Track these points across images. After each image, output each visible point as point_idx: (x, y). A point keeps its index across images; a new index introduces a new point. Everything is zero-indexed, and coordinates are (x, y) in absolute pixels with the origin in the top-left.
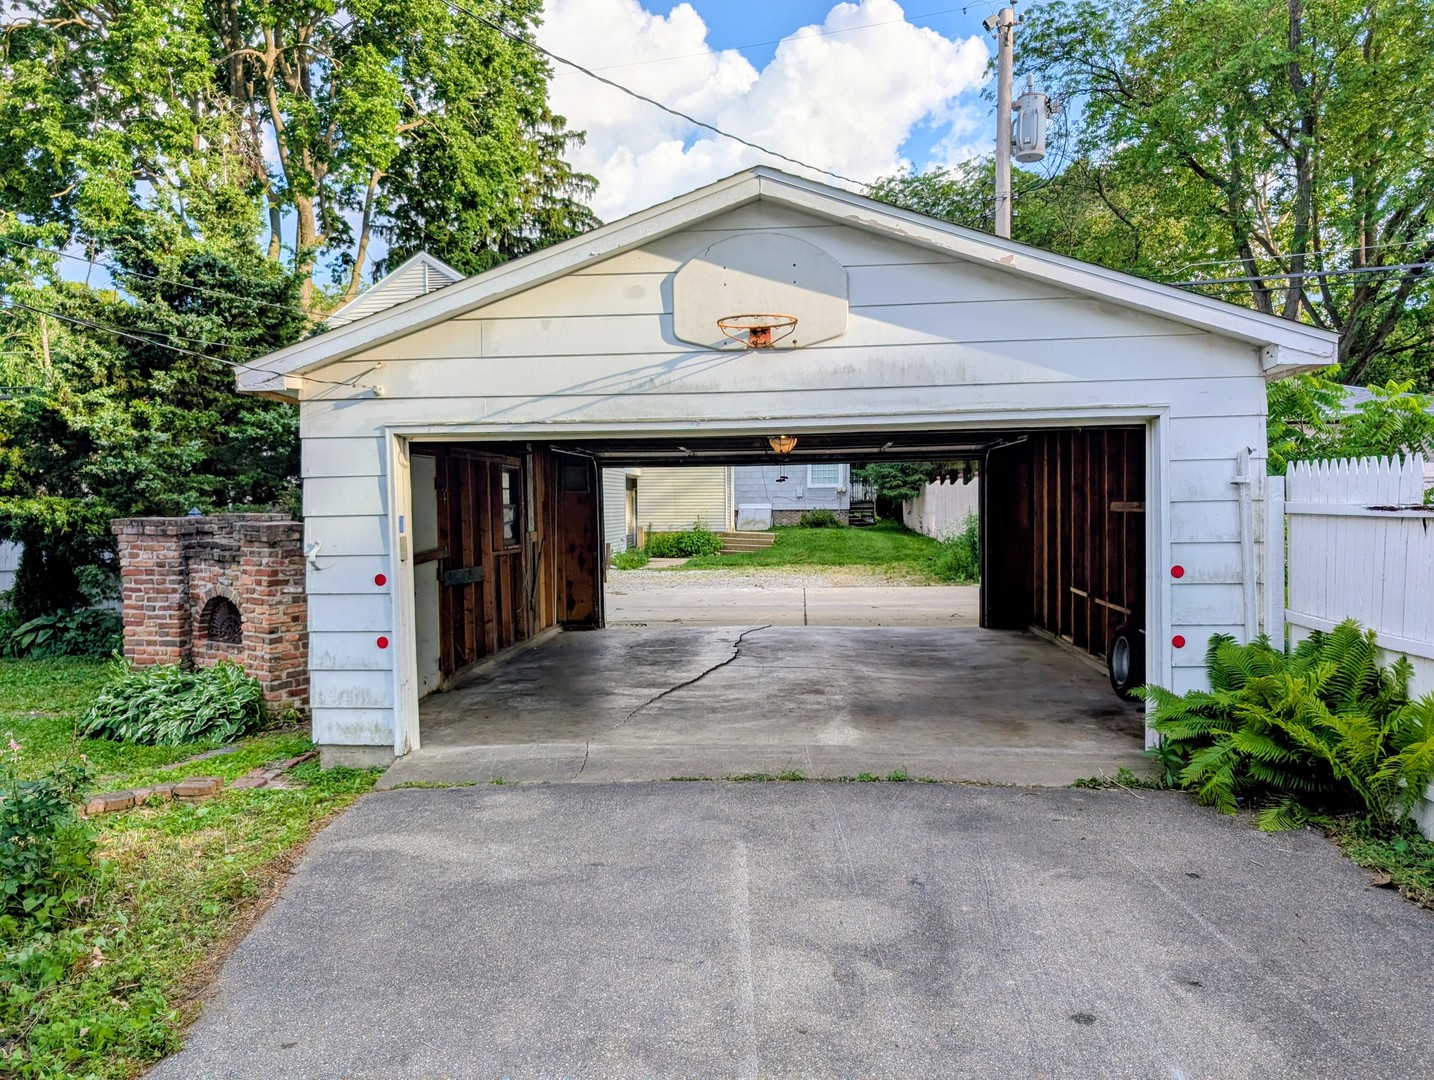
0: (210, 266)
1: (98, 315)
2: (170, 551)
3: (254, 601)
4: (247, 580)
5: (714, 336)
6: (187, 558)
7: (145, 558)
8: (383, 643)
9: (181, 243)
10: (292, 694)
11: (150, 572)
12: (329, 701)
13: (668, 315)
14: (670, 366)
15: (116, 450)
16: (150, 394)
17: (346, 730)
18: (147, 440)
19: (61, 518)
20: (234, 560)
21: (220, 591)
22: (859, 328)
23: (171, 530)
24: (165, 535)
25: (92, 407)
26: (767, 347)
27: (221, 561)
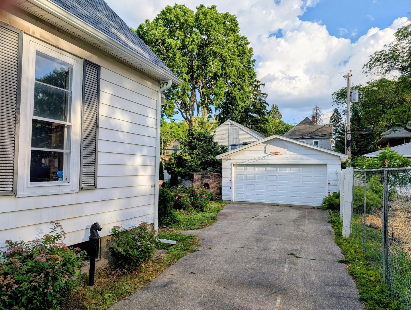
0: (202, 134)
1: (186, 142)
2: (200, 176)
3: (211, 184)
4: (211, 181)
5: (270, 154)
6: (202, 178)
7: (197, 177)
8: (230, 188)
9: (198, 131)
10: (216, 196)
11: (197, 179)
12: (224, 195)
13: (265, 151)
14: (265, 157)
15: (190, 162)
16: (193, 154)
17: (226, 198)
18: (194, 161)
19: (183, 171)
20: (209, 178)
21: (206, 182)
22: (288, 152)
23: (201, 174)
24: (200, 174)
25: (186, 155)
26: (277, 155)
27: (207, 178)
